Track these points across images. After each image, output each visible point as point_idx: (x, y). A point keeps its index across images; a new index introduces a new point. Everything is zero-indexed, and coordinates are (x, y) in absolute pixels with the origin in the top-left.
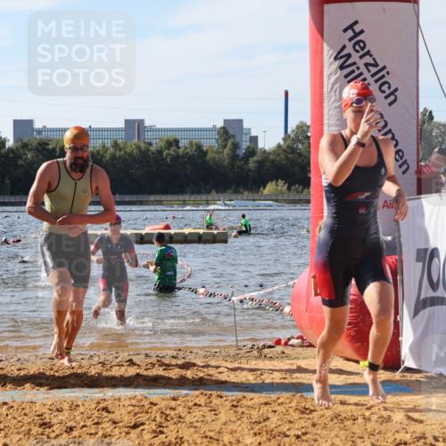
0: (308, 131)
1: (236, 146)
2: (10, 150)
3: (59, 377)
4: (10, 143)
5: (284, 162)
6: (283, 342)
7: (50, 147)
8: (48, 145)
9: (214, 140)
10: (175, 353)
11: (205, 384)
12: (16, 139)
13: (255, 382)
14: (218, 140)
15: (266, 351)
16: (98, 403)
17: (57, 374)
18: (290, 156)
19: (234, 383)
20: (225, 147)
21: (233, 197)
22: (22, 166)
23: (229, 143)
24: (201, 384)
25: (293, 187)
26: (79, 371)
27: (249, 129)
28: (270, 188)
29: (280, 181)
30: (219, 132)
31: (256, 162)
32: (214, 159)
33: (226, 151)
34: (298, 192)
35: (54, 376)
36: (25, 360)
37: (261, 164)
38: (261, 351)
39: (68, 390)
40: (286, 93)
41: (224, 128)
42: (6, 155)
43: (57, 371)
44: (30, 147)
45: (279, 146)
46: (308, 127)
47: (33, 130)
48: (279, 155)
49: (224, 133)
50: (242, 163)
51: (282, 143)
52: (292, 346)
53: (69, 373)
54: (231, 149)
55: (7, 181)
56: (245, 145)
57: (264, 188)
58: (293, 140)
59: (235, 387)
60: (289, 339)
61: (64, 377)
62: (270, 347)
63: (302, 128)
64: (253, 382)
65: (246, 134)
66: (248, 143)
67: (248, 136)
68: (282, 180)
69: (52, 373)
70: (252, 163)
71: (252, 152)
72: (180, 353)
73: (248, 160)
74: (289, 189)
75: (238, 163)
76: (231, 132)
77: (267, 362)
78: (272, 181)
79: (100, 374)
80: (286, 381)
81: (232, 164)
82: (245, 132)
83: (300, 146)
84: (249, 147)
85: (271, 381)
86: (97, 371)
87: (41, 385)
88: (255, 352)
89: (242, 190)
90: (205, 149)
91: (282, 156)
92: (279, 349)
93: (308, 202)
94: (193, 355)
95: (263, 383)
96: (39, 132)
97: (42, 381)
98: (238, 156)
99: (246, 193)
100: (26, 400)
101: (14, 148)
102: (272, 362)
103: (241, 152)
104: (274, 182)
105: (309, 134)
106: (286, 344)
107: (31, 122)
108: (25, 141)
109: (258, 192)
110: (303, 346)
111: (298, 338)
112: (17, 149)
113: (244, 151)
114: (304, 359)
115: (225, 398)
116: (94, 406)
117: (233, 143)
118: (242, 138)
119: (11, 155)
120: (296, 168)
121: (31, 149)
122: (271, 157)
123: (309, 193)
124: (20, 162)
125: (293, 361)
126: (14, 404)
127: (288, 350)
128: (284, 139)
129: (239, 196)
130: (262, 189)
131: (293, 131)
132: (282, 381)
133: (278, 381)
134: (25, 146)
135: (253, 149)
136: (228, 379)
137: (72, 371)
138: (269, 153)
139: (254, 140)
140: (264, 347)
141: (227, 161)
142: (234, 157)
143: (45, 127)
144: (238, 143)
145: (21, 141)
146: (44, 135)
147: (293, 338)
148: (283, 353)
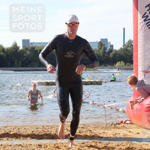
0: (132, 43)
1: (105, 49)
2: (21, 50)
3: (40, 135)
4: (21, 48)
5: (123, 54)
6: (123, 122)
7: (36, 49)
8: (35, 48)
9: (97, 47)
10: (83, 126)
11: (94, 138)
12: (23, 47)
13: (113, 137)
14: (98, 46)
15: (117, 125)
16: (55, 145)
17: (39, 134)
18: (126, 52)
19: (105, 137)
20: (101, 49)
21: (104, 67)
22: (25, 56)
23: (103, 48)
24: (93, 138)
25: (127, 64)
26: (48, 133)
27: (110, 42)
28: (118, 64)
29: (122, 61)
30: (99, 43)
31: (113, 54)
32: (97, 54)
33: (101, 50)
34: (128, 66)
35: (38, 134)
36: (27, 129)
37: (115, 55)
38: (115, 125)
39: (44, 140)
40: (124, 29)
41: (100, 42)
42: (19, 53)
43: (39, 133)
44: (28, 49)
45: (121, 48)
46: (132, 41)
47: (29, 43)
48: (121, 52)
49: (101, 44)
50: (108, 55)
51: (122, 47)
52: (127, 124)
53: (44, 133)
54: (103, 50)
55: (20, 62)
56: (108, 48)
57: (116, 64)
58: (127, 46)
59: (106, 139)
60: (126, 121)
61: (42, 135)
62: (119, 124)
63: (130, 42)
64: (112, 137)
65: (109, 44)
66: (110, 48)
67: (110, 45)
68: (123, 61)
69: (37, 134)
70: (111, 55)
71: (111, 51)
72: (85, 126)
73: (110, 54)
74: (125, 64)
75: (106, 55)
76: (103, 43)
77: (118, 130)
78: (119, 61)
79: (55, 134)
80: (125, 137)
81: (104, 56)
82: (108, 43)
83: (129, 48)
84: (110, 49)
85: (119, 137)
86: (54, 133)
87: (33, 138)
88: (113, 126)
89: (107, 65)
90: (93, 50)
91: (122, 52)
92: (122, 125)
93: (132, 69)
94: (90, 127)
95: (116, 137)
96: (32, 44)
97: (34, 137)
98: (106, 52)
99: (109, 66)
100: (28, 144)
101: (23, 50)
102: (120, 130)
103: (107, 51)
104: (120, 62)
105: (133, 44)
106: (125, 123)
107: (29, 40)
108: (26, 47)
109: (113, 66)
110: (131, 124)
111: (129, 121)
112: (24, 50)
113: (108, 50)
114: (131, 128)
115: (102, 143)
116: (53, 146)
117: (104, 48)
118: (107, 45)
119: (21, 52)
120: (128, 57)
121: (29, 50)
122: (119, 52)
123: (133, 66)
124: (25, 55)
125: (128, 130)
126: (24, 145)
127: (125, 125)
128: (123, 46)
129: (106, 67)
130: (115, 64)
131: (127, 43)
132: (123, 137)
133: (122, 137)
134: (27, 49)
135: (112, 50)
136: (103, 136)
137: (45, 133)
138: (118, 51)
139: (112, 46)
140: (116, 124)
141: (102, 54)
142: (104, 52)
143: (34, 42)
144: (106, 48)
145: (25, 47)
146: (33, 45)
147: (127, 120)
148: (124, 126)
